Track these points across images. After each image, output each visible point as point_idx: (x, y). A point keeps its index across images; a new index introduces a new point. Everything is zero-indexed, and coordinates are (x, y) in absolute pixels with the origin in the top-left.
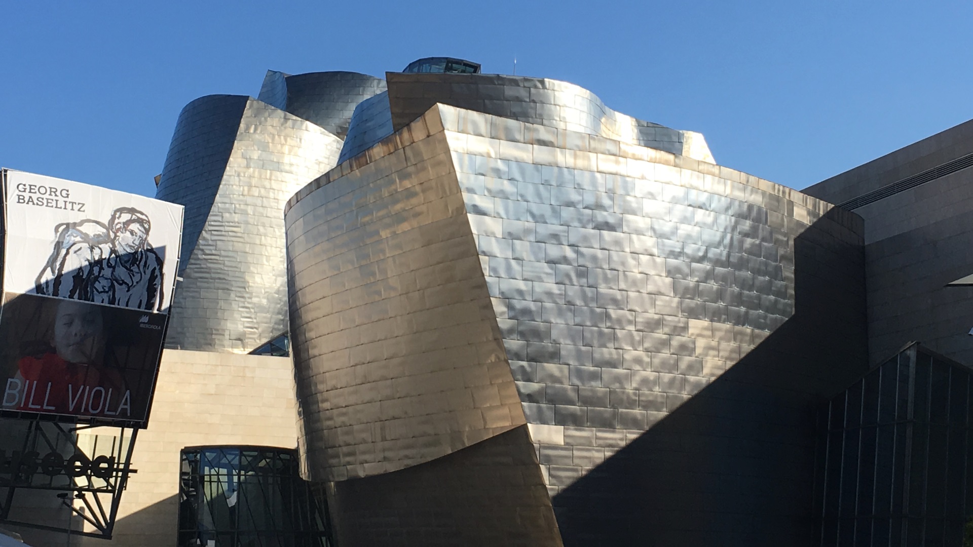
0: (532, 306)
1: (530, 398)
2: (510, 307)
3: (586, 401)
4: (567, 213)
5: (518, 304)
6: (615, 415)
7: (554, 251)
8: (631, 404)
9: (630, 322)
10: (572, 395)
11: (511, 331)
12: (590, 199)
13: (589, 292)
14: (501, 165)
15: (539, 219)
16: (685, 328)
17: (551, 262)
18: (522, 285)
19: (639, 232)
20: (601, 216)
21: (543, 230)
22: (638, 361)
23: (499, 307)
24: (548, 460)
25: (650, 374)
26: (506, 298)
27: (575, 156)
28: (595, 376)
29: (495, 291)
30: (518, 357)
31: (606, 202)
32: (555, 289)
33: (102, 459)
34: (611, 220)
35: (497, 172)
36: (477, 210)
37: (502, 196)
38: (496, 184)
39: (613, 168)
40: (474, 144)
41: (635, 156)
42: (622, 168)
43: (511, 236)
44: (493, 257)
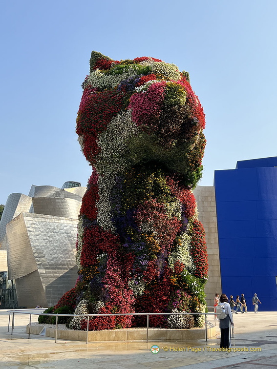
0: (40, 248)
1: (38, 265)
2: (35, 248)
3: (50, 265)
4: (48, 230)
5: (37, 248)
6: (56, 267)
7: (45, 238)
8: (60, 265)
9: (60, 250)
10: (47, 264)
11: (35, 253)
12: (52, 227)
13: (52, 245)
14: (35, 223)
15: (42, 232)
16: (72, 250)
17: (44, 240)
18: (38, 244)
19: (63, 233)
20: (55, 231)
21: (43, 234)
22: (61, 257)
23: (33, 249)
24: (42, 276)
25: (64, 259)
26: (34, 247)
28: (52, 260)
29: (32, 246)
30: (36, 257)
31: (56, 228)
32: (45, 245)
34: (57, 231)
35: (34, 224)
36: (29, 231)
37: (35, 228)
38: (34, 226)
39: (57, 222)
40: (30, 219)
41: (63, 219)
42: (60, 222)
43: (36, 235)
44: (32, 239)
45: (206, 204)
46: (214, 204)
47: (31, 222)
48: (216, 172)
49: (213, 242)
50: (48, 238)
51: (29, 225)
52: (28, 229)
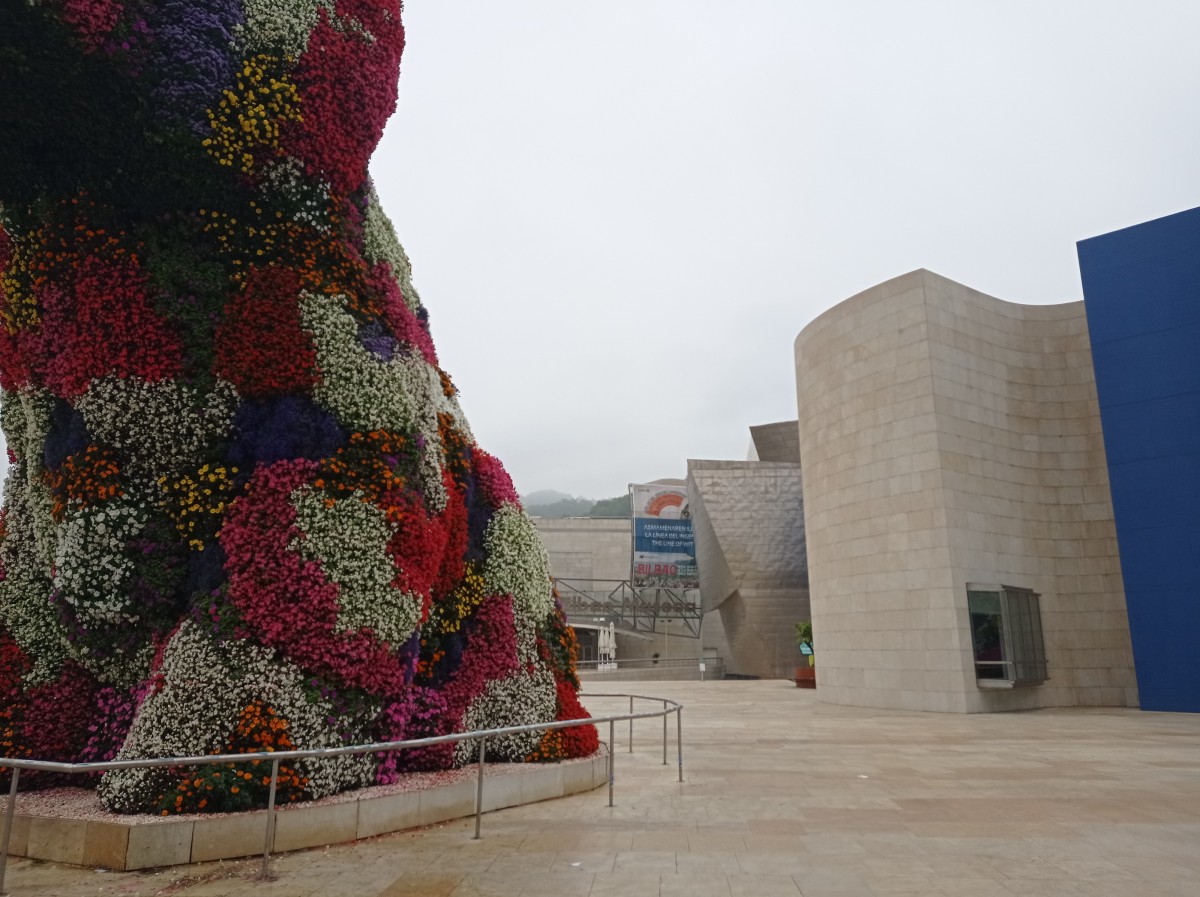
0: (738, 539)
1: (738, 578)
2: (726, 540)
4: (751, 497)
5: (730, 539)
6: (781, 583)
7: (746, 514)
9: (786, 541)
10: (759, 575)
12: (762, 489)
13: (765, 530)
14: (719, 481)
15: (739, 501)
17: (745, 519)
18: (732, 530)
19: (788, 501)
20: (768, 496)
21: (740, 506)
23: (721, 542)
24: (749, 603)
26: (723, 537)
27: (754, 472)
28: (768, 566)
29: (719, 535)
31: (771, 489)
32: (749, 530)
33: (690, 604)
34: (774, 497)
36: (708, 501)
37: (719, 493)
38: (717, 489)
39: (773, 474)
40: (707, 473)
41: (785, 468)
42: (778, 474)
43: (724, 510)
44: (716, 519)
47: (710, 481)
50: (754, 514)
51: (705, 489)
52: (705, 497)
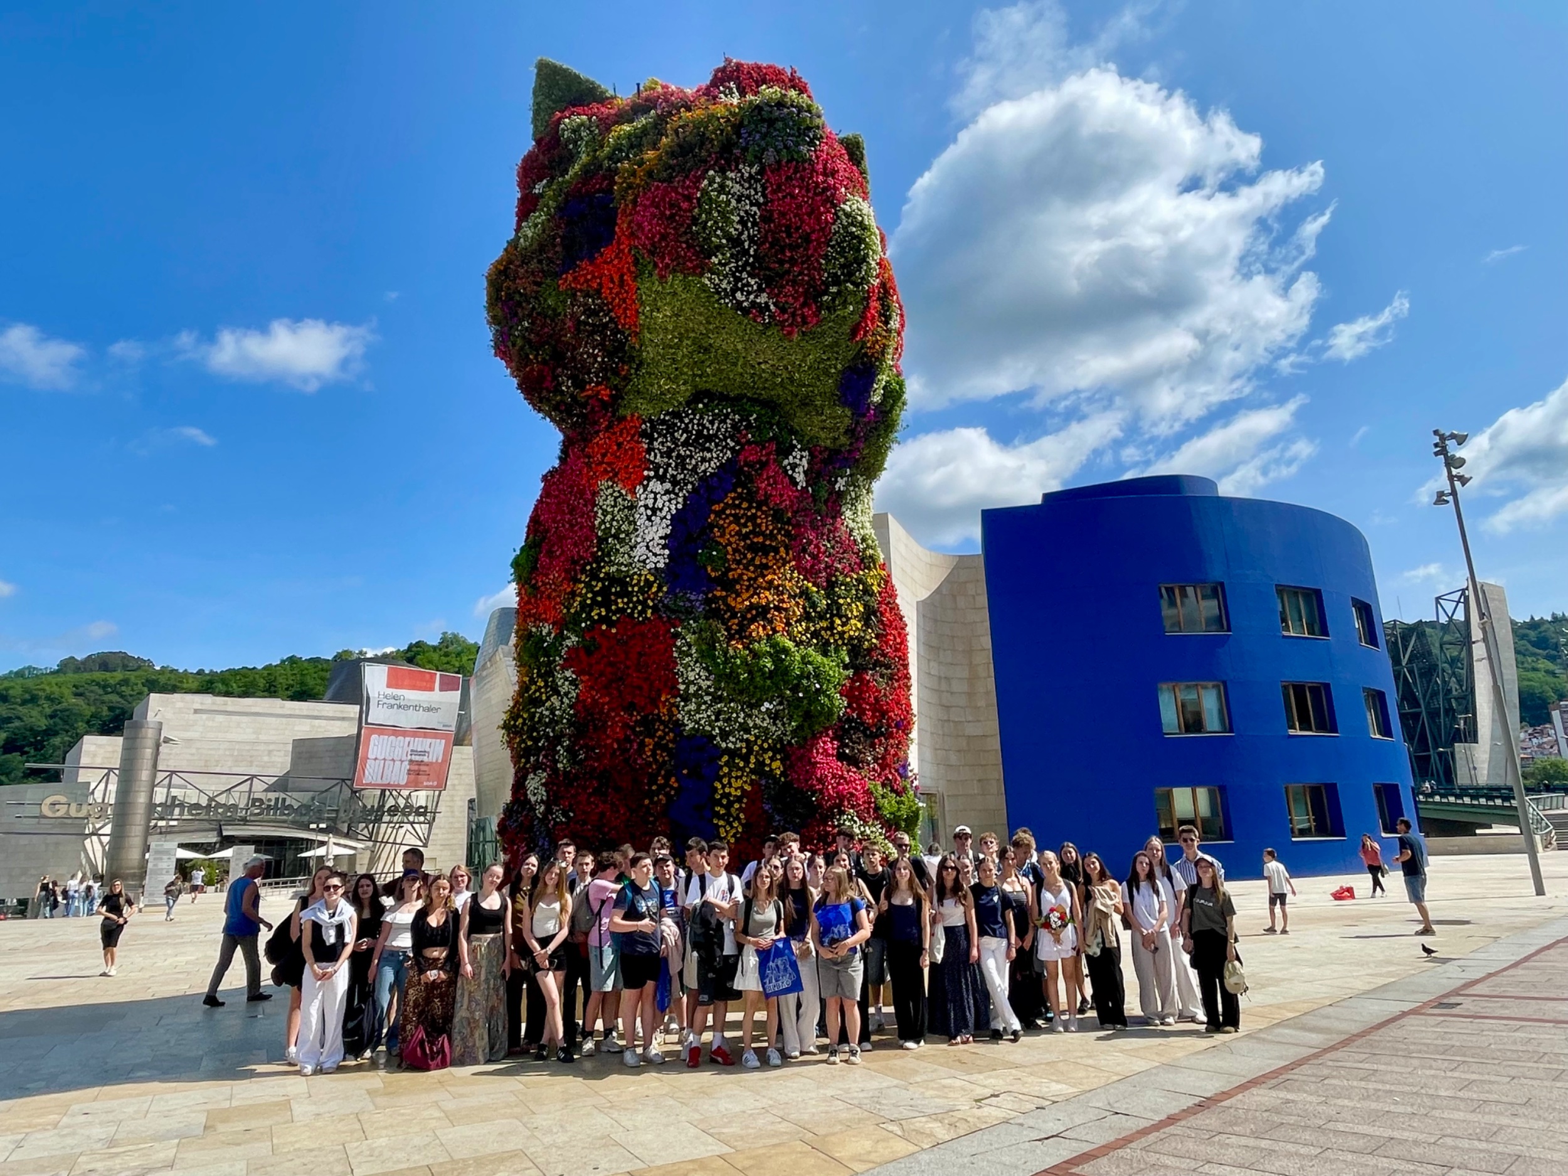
33: (421, 807)
45: (961, 602)
46: (983, 600)
48: (984, 512)
49: (982, 703)
